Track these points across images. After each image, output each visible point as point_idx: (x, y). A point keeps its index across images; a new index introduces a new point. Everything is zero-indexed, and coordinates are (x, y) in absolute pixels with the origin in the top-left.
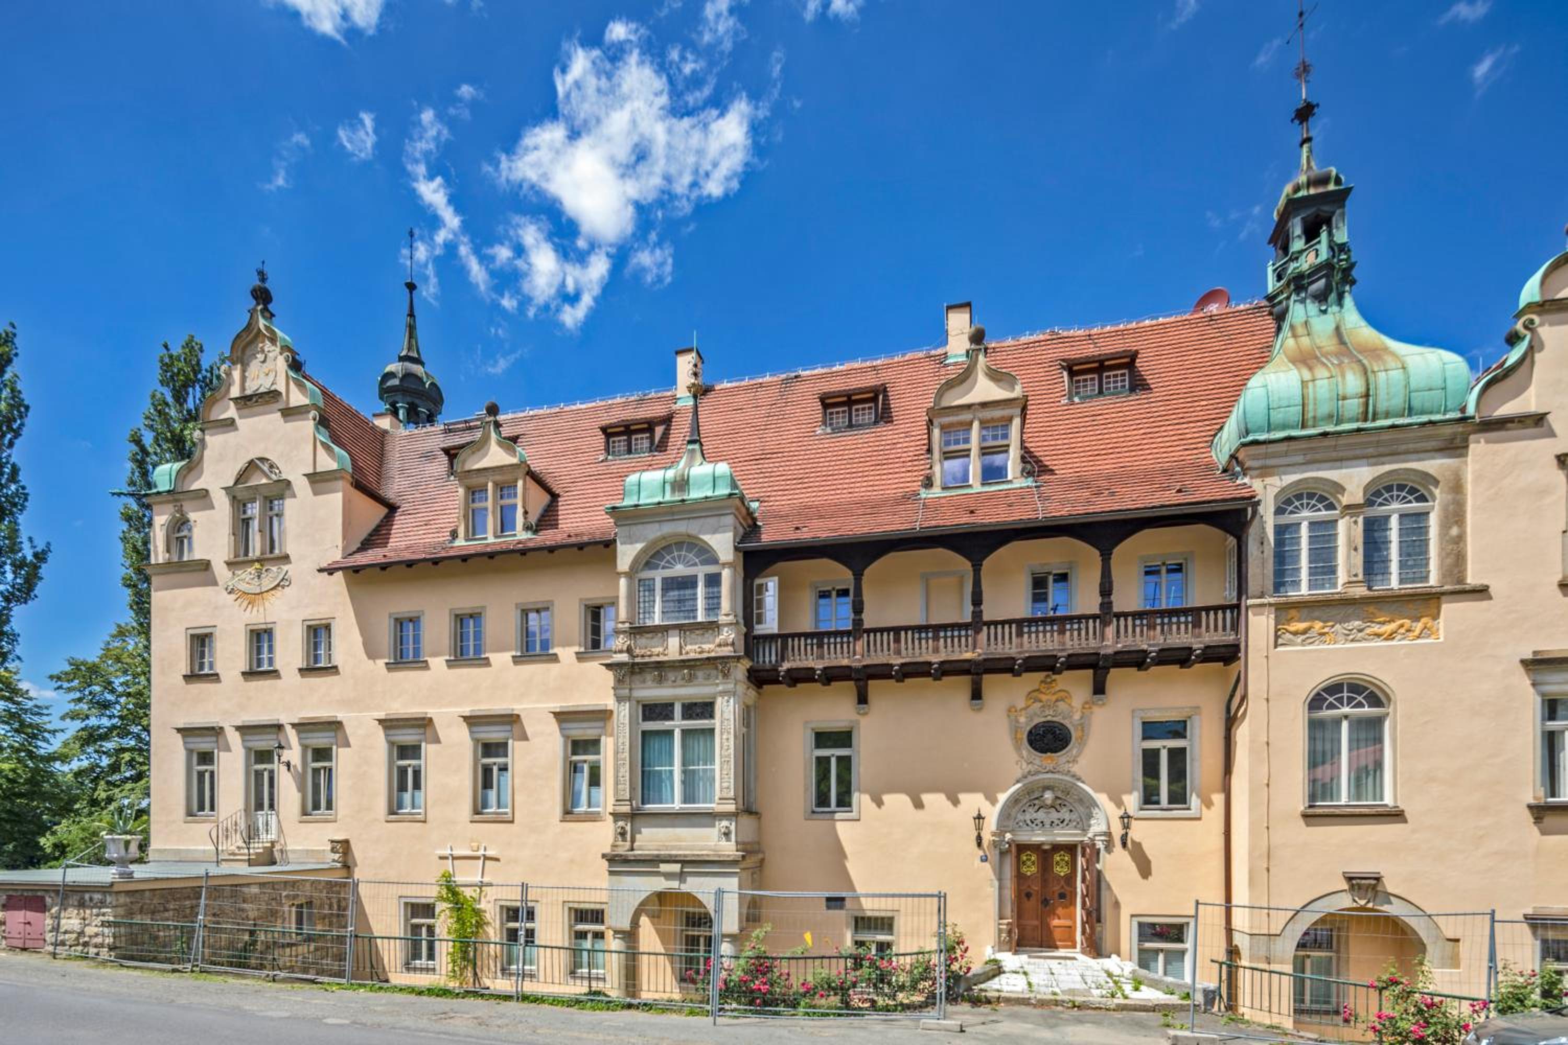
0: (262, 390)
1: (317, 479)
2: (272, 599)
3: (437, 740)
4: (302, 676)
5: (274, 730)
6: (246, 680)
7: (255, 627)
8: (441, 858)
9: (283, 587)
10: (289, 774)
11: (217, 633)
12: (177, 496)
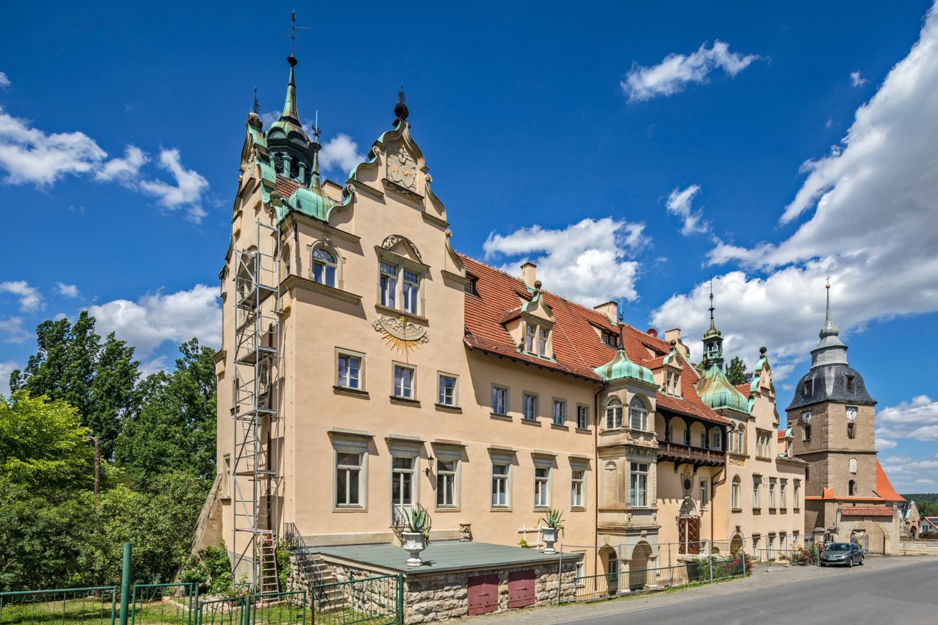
0: (401, 184)
1: (448, 277)
2: (414, 348)
3: (517, 464)
4: (437, 410)
5: (417, 445)
6: (392, 403)
7: (400, 365)
8: (520, 532)
9: (423, 342)
10: (427, 479)
11: (366, 359)
12: (329, 229)
